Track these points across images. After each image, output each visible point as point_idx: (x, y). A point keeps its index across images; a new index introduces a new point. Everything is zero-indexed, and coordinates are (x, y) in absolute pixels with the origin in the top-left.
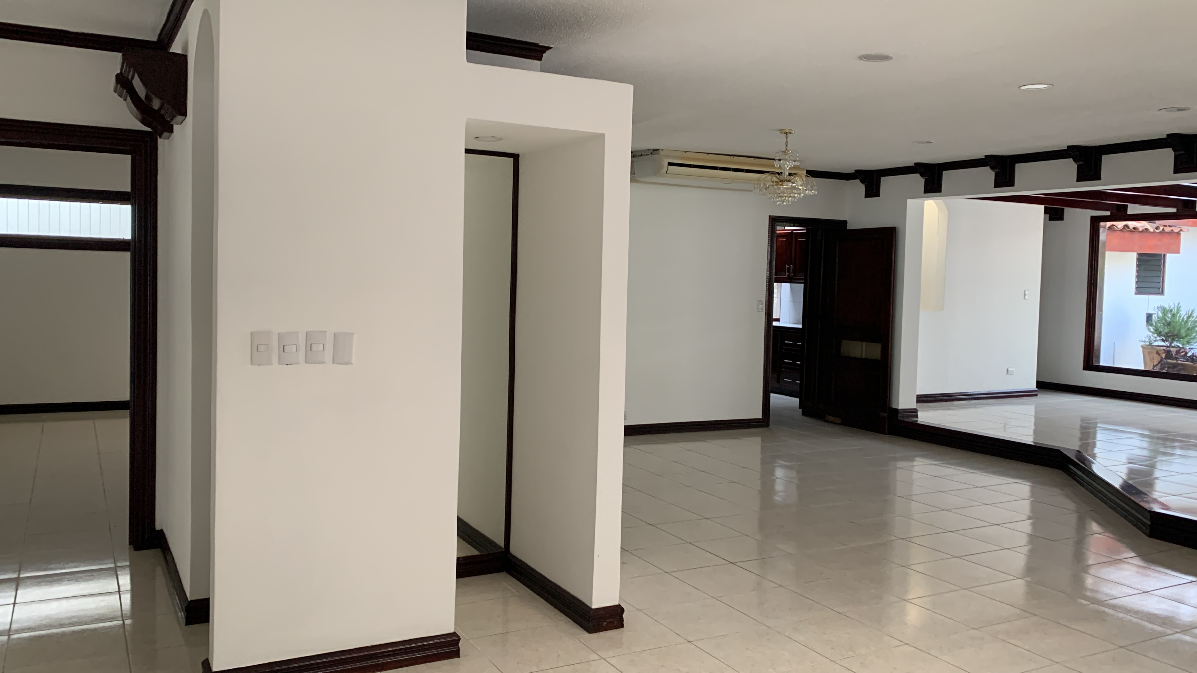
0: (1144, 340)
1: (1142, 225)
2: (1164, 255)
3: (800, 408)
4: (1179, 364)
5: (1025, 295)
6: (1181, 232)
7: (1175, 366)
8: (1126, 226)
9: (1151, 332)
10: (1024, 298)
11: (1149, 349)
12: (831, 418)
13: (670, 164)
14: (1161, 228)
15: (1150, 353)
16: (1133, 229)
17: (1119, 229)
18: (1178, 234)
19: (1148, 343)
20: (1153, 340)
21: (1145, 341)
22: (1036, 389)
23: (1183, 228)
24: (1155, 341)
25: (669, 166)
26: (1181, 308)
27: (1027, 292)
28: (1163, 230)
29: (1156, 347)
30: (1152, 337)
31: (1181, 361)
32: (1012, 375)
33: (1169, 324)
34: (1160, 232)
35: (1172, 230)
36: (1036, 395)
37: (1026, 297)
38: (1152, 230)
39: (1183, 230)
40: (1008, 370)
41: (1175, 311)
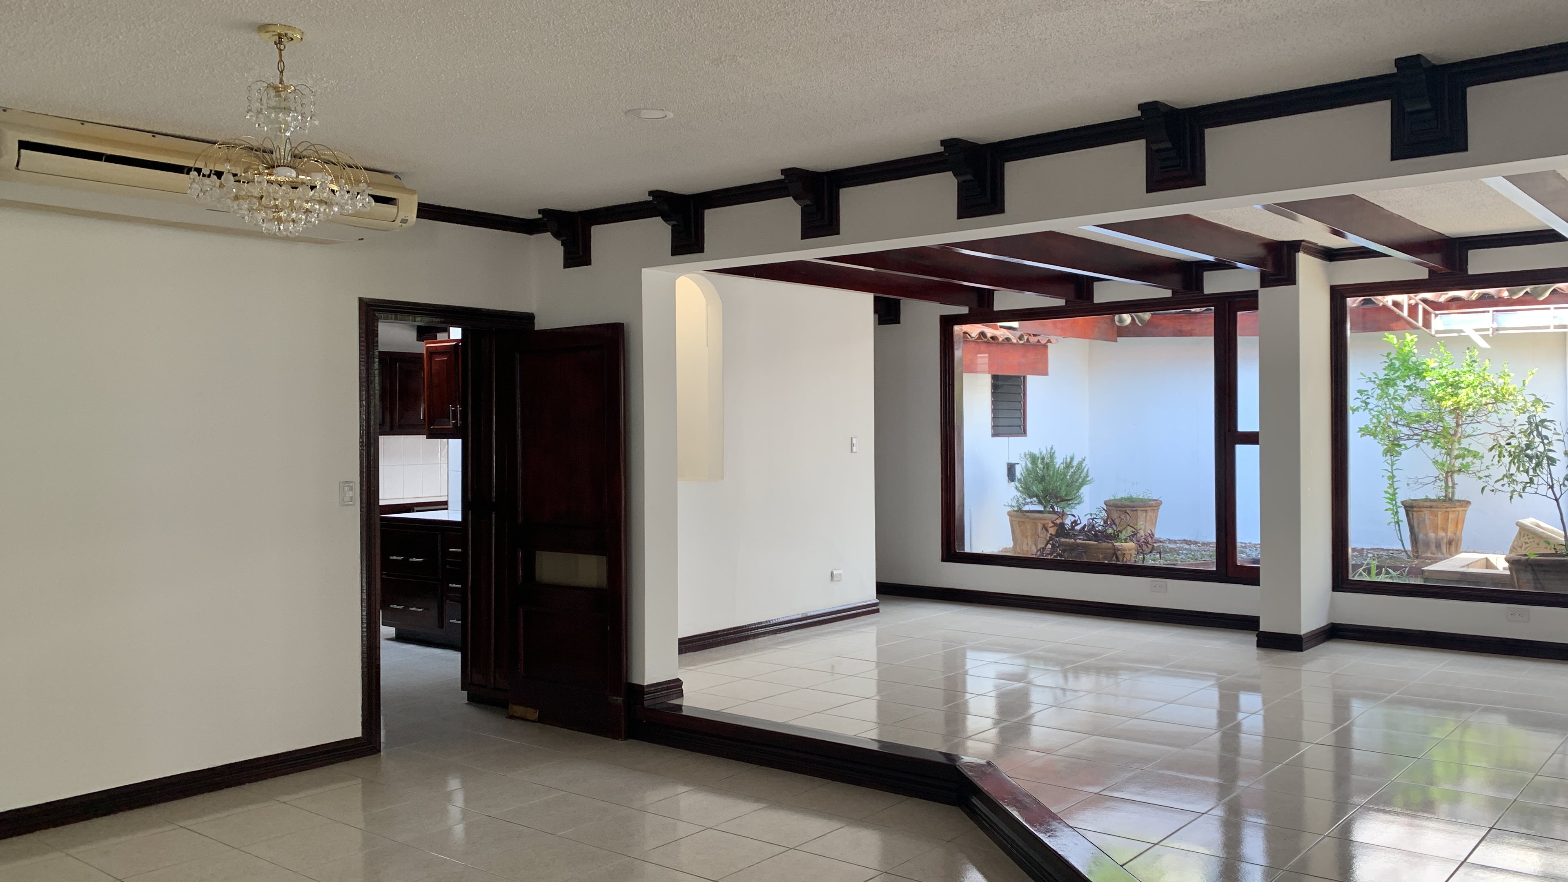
0: (1010, 504)
1: (1002, 333)
2: (1024, 377)
3: (463, 689)
4: (1078, 545)
5: (852, 445)
6: (1049, 344)
7: (1073, 547)
8: (982, 334)
9: (1021, 492)
10: (852, 451)
11: (1019, 516)
12: (518, 710)
13: (24, 145)
14: (1026, 337)
15: (1021, 524)
16: (990, 339)
17: (973, 339)
18: (1045, 346)
19: (1016, 509)
20: (1023, 503)
21: (1012, 506)
22: (878, 601)
23: (1052, 338)
24: (1025, 505)
25: (22, 151)
26: (1056, 455)
27: (854, 441)
28: (1028, 339)
29: (1029, 514)
30: (1020, 499)
31: (1080, 539)
32: (839, 581)
33: (1042, 479)
34: (1022, 344)
35: (1039, 341)
36: (877, 611)
37: (854, 449)
38: (1014, 341)
39: (1052, 341)
40: (832, 574)
41: (1047, 460)
